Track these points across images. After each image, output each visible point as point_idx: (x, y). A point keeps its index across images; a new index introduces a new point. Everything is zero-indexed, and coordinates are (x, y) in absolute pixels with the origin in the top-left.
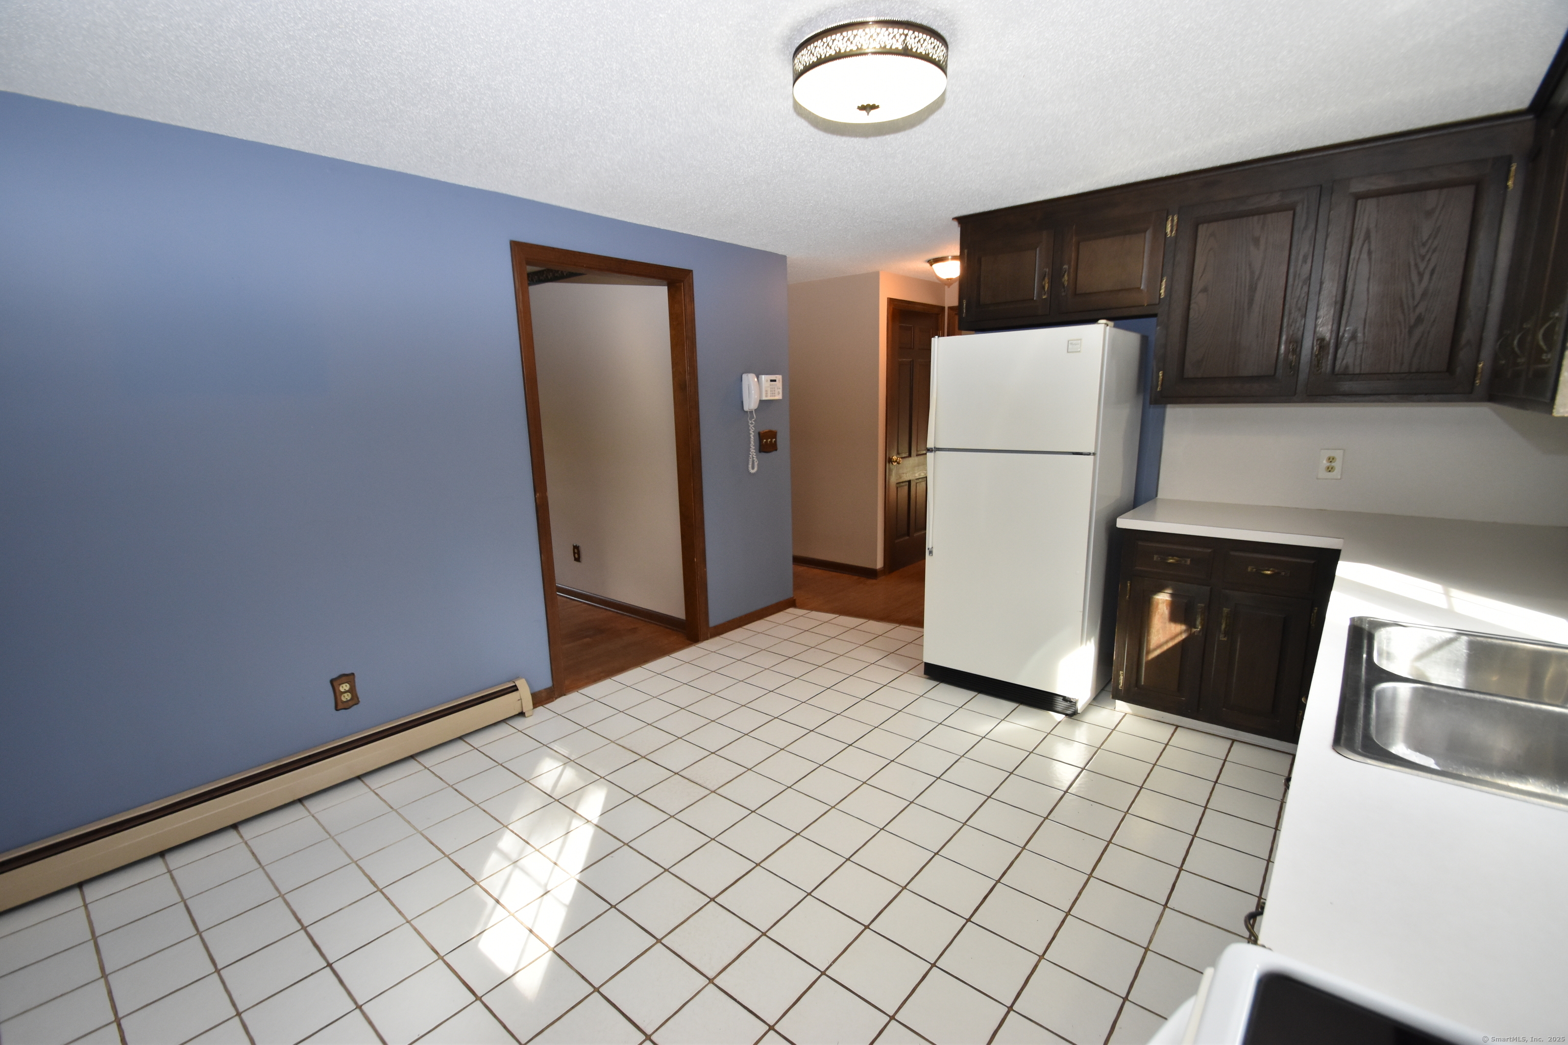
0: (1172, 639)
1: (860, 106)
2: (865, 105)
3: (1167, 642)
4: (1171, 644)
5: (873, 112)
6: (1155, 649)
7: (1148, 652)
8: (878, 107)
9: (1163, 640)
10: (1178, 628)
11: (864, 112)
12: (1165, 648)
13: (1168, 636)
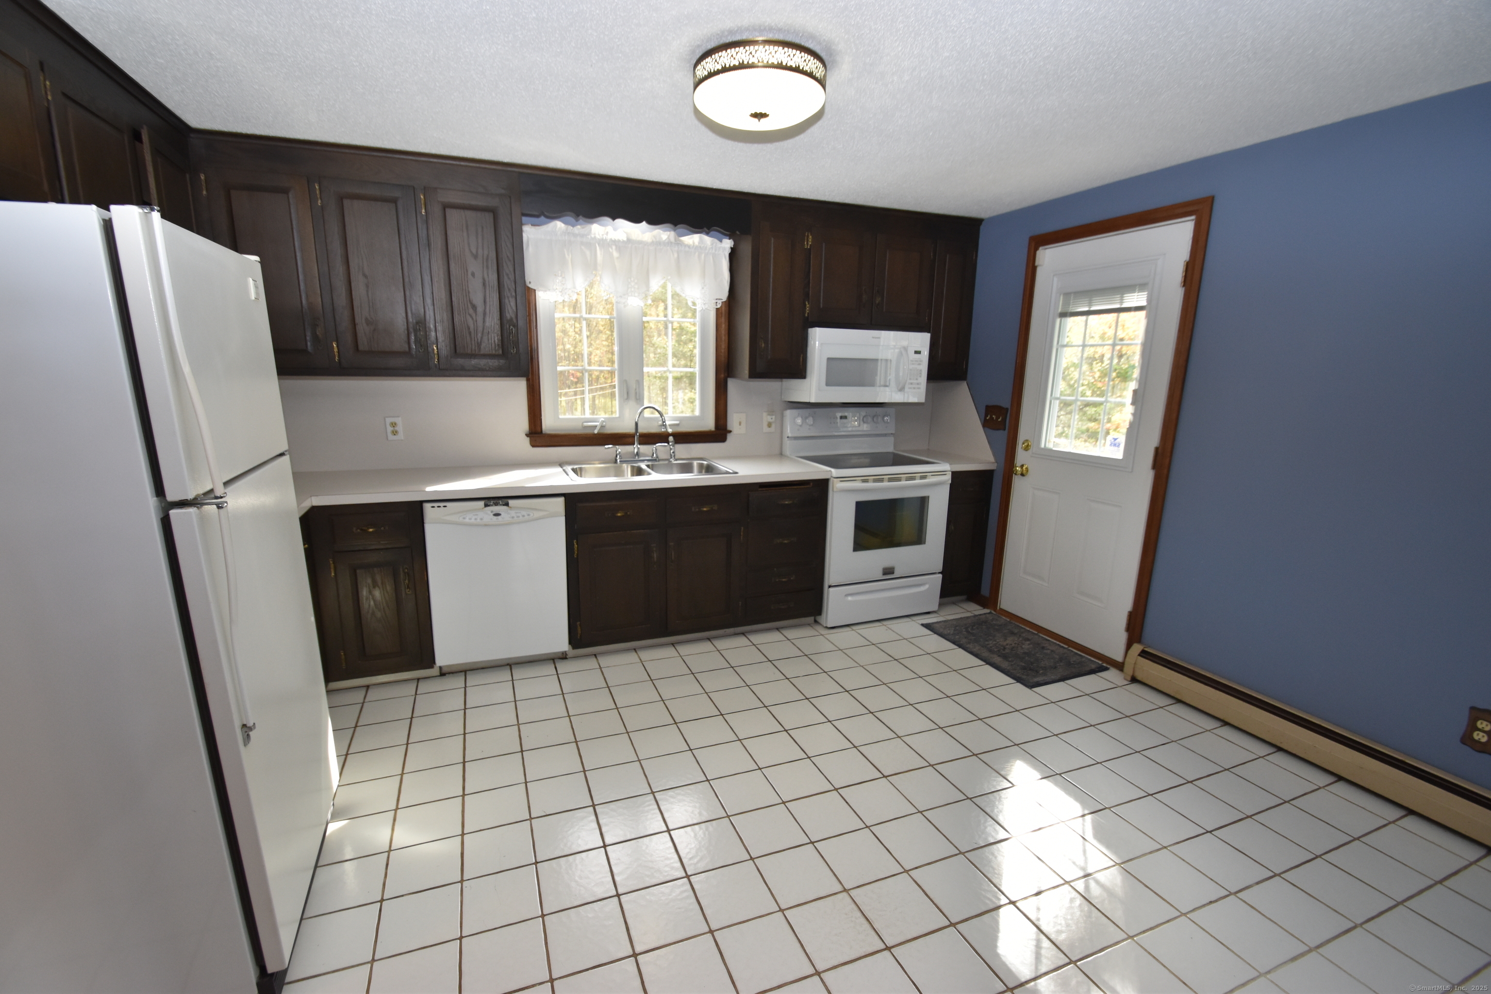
1: (753, 113)
2: (758, 112)
5: (762, 120)
8: (768, 115)
11: (756, 120)
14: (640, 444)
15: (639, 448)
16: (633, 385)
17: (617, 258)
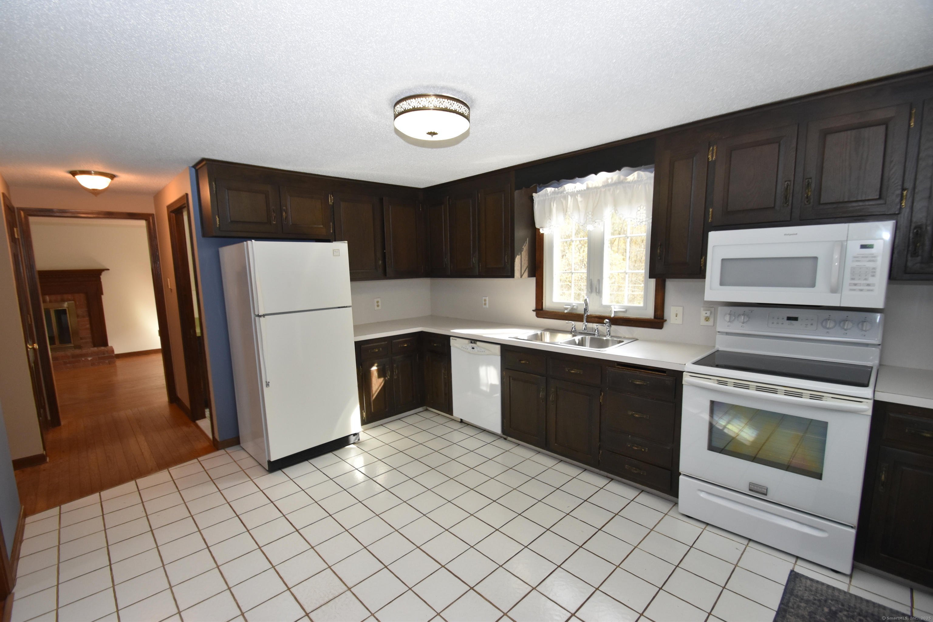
0: (380, 385)
1: (428, 133)
2: (430, 132)
3: (379, 387)
4: (380, 388)
5: (434, 136)
6: (375, 393)
7: (373, 396)
8: (437, 134)
9: (377, 387)
10: (381, 380)
11: (430, 136)
12: (378, 391)
13: (378, 385)
14: (587, 322)
15: (586, 325)
16: (595, 282)
17: (581, 202)
